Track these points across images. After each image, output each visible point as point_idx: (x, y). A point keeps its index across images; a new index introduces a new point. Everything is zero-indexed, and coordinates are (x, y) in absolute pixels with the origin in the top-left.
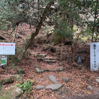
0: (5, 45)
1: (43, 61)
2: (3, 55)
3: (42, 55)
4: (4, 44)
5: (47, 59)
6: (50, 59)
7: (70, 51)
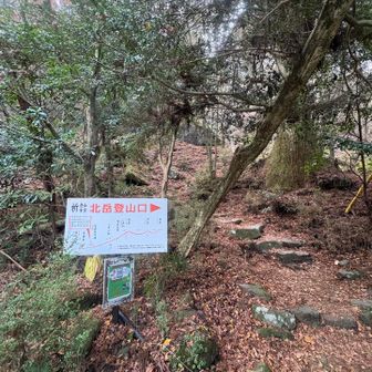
0: (124, 210)
1: (260, 252)
2: (116, 256)
3: (254, 230)
4: (122, 206)
5: (274, 244)
6: (286, 245)
7: (350, 213)
